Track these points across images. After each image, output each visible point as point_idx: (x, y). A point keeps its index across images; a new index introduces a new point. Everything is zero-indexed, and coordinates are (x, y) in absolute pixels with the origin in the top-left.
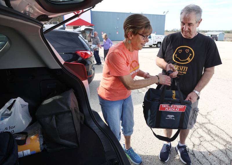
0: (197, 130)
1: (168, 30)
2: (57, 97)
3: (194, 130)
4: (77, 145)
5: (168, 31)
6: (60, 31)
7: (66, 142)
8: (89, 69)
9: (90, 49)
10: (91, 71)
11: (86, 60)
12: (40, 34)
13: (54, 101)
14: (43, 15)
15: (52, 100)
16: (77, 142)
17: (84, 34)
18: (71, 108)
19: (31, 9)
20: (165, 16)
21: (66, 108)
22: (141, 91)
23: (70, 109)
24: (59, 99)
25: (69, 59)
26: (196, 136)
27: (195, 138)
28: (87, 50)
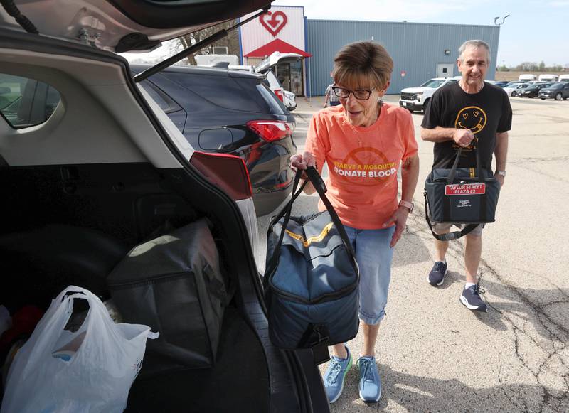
0: (560, 352)
1: (508, 67)
2: (166, 239)
3: (553, 350)
4: (208, 362)
5: (508, 70)
6: (217, 72)
7: (183, 352)
8: (281, 167)
9: (285, 117)
10: (286, 171)
11: (275, 144)
12: (124, 82)
13: (158, 248)
14: (133, 35)
15: (154, 245)
16: (209, 354)
17: (288, 77)
18: (195, 266)
19: (97, 20)
20: (498, 28)
21: (182, 264)
22: (414, 230)
23: (190, 267)
24: (170, 245)
25: (230, 142)
26: (555, 369)
27: (553, 377)
28: (276, 119)
